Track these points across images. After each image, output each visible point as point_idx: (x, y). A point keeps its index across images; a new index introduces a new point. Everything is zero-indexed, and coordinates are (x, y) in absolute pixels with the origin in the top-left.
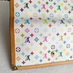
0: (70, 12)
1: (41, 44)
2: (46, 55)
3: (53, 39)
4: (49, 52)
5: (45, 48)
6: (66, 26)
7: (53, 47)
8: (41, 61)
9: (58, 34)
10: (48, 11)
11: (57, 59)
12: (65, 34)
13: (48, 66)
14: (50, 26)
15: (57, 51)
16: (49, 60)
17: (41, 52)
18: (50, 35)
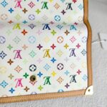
0: (63, 12)
1: (10, 62)
2: (20, 81)
3: (32, 54)
4: (26, 76)
5: (18, 69)
6: (54, 33)
7: (33, 67)
8: (12, 91)
9: (40, 47)
10: (25, 11)
11: (40, 88)
12: (53, 47)
13: (25, 101)
14: (24, 32)
15: (40, 74)
16: (27, 89)
17: (11, 77)
18: (25, 47)
